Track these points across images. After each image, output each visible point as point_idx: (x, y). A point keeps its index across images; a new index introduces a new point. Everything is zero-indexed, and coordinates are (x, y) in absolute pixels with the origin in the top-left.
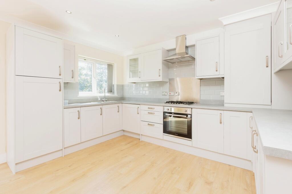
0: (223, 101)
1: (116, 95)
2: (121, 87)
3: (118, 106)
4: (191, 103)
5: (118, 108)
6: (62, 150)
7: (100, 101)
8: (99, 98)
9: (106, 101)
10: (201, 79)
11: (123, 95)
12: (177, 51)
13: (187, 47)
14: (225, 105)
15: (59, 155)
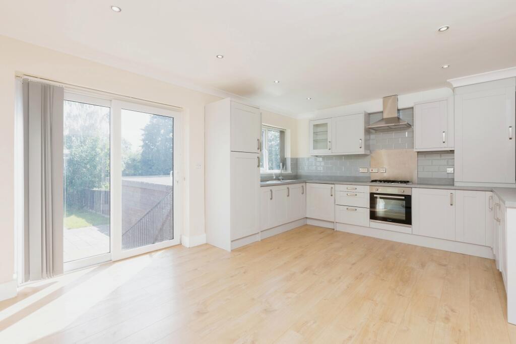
0: (453, 179)
1: (289, 171)
2: (296, 162)
3: (288, 188)
4: (406, 182)
5: (287, 190)
6: (258, 233)
7: (275, 180)
8: (274, 175)
9: (283, 180)
10: (418, 152)
11: (297, 172)
12: (386, 116)
13: (399, 110)
14: (456, 184)
15: (258, 238)
